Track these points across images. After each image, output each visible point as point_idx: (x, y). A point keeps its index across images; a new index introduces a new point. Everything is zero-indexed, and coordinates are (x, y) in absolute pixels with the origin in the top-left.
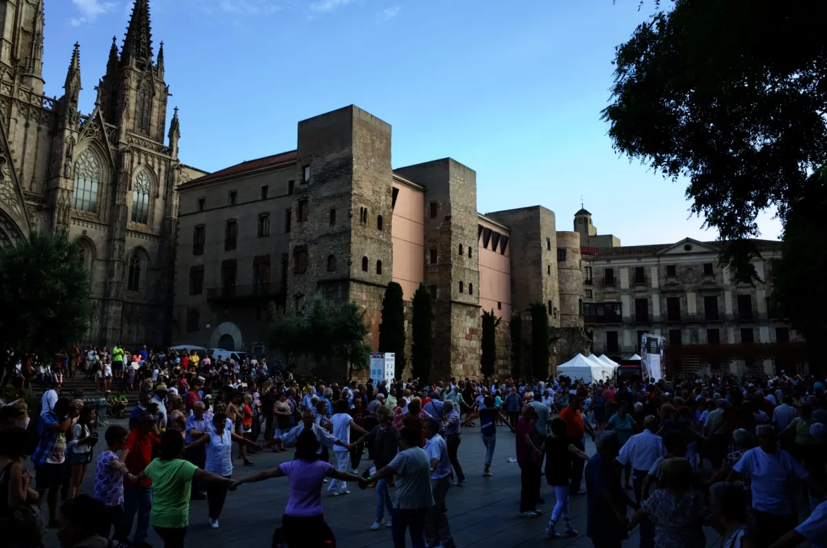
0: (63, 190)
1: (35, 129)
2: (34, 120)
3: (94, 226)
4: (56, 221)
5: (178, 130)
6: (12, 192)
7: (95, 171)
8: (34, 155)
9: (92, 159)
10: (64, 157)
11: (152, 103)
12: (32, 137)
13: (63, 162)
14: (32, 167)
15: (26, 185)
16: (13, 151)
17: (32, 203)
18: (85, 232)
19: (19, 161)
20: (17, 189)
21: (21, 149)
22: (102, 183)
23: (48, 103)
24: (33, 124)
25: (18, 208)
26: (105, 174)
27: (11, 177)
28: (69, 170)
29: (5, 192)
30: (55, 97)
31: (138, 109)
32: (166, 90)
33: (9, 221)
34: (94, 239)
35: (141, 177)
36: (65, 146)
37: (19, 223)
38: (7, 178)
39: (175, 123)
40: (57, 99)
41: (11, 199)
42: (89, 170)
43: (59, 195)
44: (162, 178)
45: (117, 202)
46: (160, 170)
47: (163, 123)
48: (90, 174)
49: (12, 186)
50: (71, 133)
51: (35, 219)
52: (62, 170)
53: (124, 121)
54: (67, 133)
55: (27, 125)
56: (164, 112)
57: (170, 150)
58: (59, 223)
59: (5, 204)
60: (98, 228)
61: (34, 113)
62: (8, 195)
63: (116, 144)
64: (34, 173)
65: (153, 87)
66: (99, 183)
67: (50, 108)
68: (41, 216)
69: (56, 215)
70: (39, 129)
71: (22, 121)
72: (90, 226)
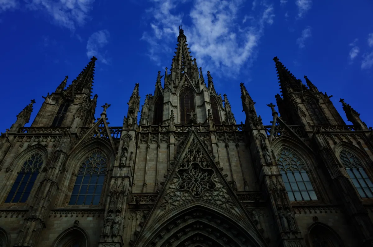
0: (270, 177)
1: (234, 147)
2: (231, 142)
3: (323, 211)
4: (275, 207)
5: (354, 111)
6: (226, 196)
7: (298, 163)
8: (239, 166)
9: (291, 156)
10: (260, 150)
11: (320, 107)
12: (233, 153)
13: (261, 153)
14: (241, 175)
15: (239, 186)
16: (222, 169)
17: (249, 201)
18: (315, 218)
19: (229, 173)
20: (230, 192)
21: (228, 164)
22: (310, 170)
23: (238, 129)
24: (232, 145)
25: (237, 209)
26: (308, 162)
27: (221, 184)
28: (269, 158)
29: (220, 198)
30: (242, 123)
31: (310, 113)
32: (326, 96)
33: (232, 225)
34: (330, 224)
35: (344, 156)
36: (258, 142)
37: (241, 224)
38: (219, 186)
39: (347, 109)
40: (244, 123)
41: (228, 202)
42: (292, 164)
43: (268, 181)
44: (366, 149)
45: (333, 178)
46: (359, 143)
47: (338, 115)
48: (295, 167)
49: (225, 191)
50: (259, 131)
51: (257, 217)
52: (263, 161)
53: (303, 118)
54: (255, 132)
55: (227, 146)
56: (334, 108)
57: (357, 126)
58: (279, 209)
59: (223, 208)
60: (328, 211)
61: (230, 137)
62: (223, 200)
63: (305, 134)
64: (244, 179)
65: (315, 98)
66: (307, 172)
67: (241, 130)
68: (262, 212)
69: (273, 201)
70: (237, 146)
71: (222, 145)
72: (318, 212)
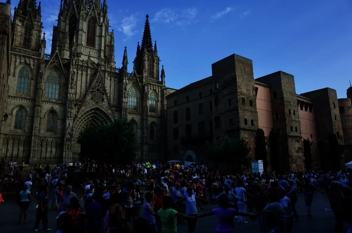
0: (124, 102)
1: (114, 81)
2: (113, 77)
3: (136, 115)
4: (123, 114)
5: (164, 74)
6: (107, 105)
7: (135, 94)
8: (114, 91)
9: (133, 90)
10: (124, 90)
11: (154, 65)
12: (113, 84)
13: (124, 92)
14: (113, 95)
15: (112, 102)
16: (107, 90)
17: (114, 108)
18: (133, 118)
19: (109, 93)
20: (109, 104)
21: (109, 89)
22: (138, 98)
23: (117, 71)
24: (113, 79)
25: (110, 111)
26: (139, 95)
27: (106, 99)
28: (126, 94)
29: (105, 105)
30: (119, 68)
31: (149, 68)
32: (159, 59)
33: (107, 116)
34: (136, 120)
35: (152, 94)
36: (124, 86)
37: (110, 116)
38: (105, 100)
39: (163, 71)
40: (120, 69)
41: (107, 108)
43: (123, 104)
44: (160, 94)
45: (144, 105)
46: (158, 91)
47: (158, 72)
48: (133, 95)
49: (107, 103)
50: (126, 80)
51: (115, 114)
52: (124, 95)
53: (144, 73)
54: (124, 81)
55: (111, 80)
56: (159, 68)
57: (162, 83)
58: (124, 115)
59: (105, 110)
60: (137, 116)
61: (113, 75)
62: (106, 106)
63: (142, 82)
64: (114, 97)
65: (154, 59)
66: (137, 98)
67: (118, 72)
68: (118, 113)
69: (123, 112)
70: (115, 81)
71: (109, 78)
72: (134, 115)
